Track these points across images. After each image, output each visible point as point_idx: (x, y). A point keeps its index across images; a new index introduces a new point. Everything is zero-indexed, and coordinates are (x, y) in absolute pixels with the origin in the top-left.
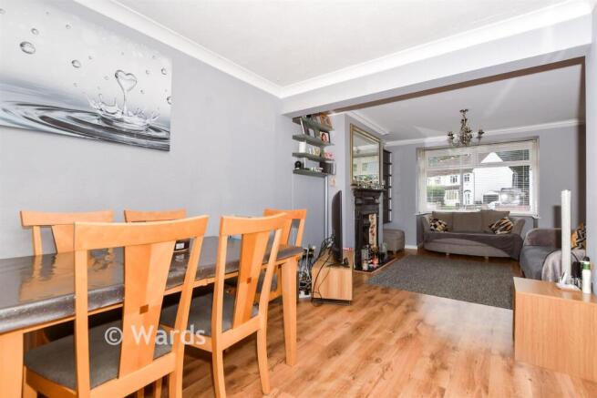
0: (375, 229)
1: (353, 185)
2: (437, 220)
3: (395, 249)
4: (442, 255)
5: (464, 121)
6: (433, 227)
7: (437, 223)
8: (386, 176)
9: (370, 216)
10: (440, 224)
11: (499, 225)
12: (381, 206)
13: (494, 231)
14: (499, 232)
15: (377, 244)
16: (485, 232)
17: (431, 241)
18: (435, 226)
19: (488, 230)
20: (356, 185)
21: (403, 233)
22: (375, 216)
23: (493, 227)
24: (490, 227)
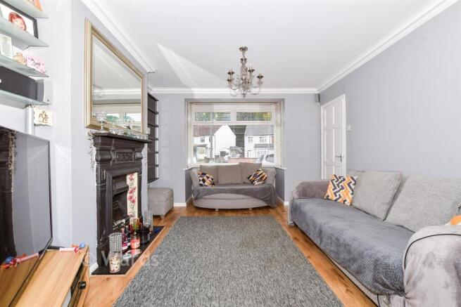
0: (136, 194)
1: (91, 126)
2: (204, 174)
3: (162, 212)
4: (212, 210)
5: (243, 60)
6: (201, 182)
7: (205, 178)
8: (152, 125)
9: (128, 177)
10: (208, 178)
11: (255, 175)
12: (144, 162)
13: (252, 182)
14: (256, 183)
15: (140, 214)
16: (244, 183)
17: (201, 198)
18: (204, 181)
19: (247, 181)
20: (98, 128)
21: (172, 191)
22: (135, 176)
23: (251, 178)
24: (249, 178)
